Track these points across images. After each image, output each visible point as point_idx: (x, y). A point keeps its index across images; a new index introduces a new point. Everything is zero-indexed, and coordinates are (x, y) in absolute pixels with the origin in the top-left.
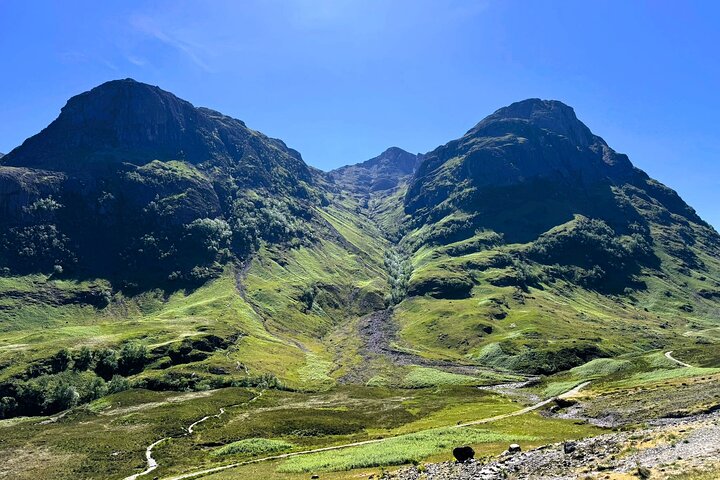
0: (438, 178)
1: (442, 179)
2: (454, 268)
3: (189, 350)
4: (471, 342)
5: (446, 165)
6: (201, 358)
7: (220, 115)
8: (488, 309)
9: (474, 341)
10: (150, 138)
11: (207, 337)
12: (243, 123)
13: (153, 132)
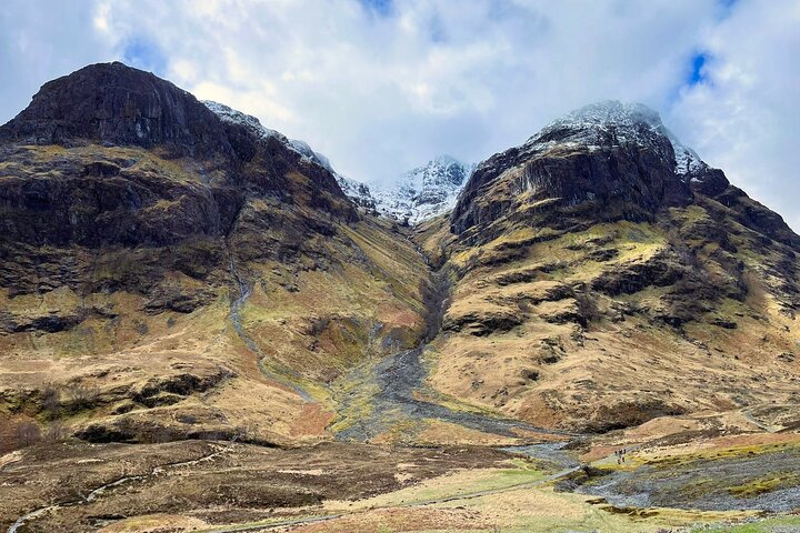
0: (491, 192)
1: (497, 192)
2: (501, 301)
3: (156, 391)
4: (512, 391)
5: (501, 177)
6: (171, 401)
7: (230, 109)
8: (537, 352)
9: (514, 390)
10: (140, 135)
11: (180, 376)
12: (257, 120)
13: (144, 128)
